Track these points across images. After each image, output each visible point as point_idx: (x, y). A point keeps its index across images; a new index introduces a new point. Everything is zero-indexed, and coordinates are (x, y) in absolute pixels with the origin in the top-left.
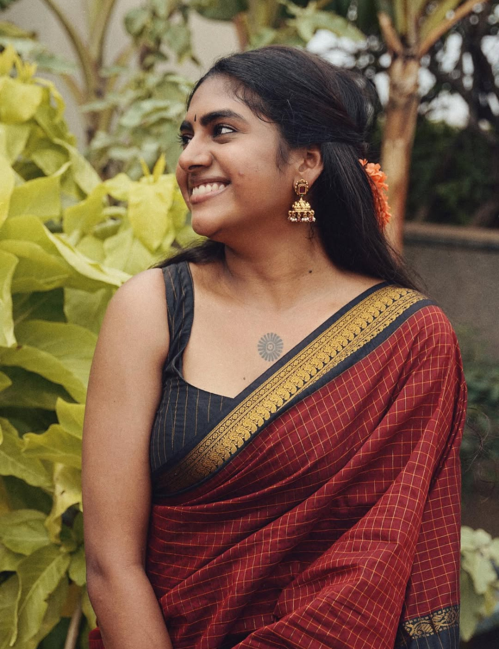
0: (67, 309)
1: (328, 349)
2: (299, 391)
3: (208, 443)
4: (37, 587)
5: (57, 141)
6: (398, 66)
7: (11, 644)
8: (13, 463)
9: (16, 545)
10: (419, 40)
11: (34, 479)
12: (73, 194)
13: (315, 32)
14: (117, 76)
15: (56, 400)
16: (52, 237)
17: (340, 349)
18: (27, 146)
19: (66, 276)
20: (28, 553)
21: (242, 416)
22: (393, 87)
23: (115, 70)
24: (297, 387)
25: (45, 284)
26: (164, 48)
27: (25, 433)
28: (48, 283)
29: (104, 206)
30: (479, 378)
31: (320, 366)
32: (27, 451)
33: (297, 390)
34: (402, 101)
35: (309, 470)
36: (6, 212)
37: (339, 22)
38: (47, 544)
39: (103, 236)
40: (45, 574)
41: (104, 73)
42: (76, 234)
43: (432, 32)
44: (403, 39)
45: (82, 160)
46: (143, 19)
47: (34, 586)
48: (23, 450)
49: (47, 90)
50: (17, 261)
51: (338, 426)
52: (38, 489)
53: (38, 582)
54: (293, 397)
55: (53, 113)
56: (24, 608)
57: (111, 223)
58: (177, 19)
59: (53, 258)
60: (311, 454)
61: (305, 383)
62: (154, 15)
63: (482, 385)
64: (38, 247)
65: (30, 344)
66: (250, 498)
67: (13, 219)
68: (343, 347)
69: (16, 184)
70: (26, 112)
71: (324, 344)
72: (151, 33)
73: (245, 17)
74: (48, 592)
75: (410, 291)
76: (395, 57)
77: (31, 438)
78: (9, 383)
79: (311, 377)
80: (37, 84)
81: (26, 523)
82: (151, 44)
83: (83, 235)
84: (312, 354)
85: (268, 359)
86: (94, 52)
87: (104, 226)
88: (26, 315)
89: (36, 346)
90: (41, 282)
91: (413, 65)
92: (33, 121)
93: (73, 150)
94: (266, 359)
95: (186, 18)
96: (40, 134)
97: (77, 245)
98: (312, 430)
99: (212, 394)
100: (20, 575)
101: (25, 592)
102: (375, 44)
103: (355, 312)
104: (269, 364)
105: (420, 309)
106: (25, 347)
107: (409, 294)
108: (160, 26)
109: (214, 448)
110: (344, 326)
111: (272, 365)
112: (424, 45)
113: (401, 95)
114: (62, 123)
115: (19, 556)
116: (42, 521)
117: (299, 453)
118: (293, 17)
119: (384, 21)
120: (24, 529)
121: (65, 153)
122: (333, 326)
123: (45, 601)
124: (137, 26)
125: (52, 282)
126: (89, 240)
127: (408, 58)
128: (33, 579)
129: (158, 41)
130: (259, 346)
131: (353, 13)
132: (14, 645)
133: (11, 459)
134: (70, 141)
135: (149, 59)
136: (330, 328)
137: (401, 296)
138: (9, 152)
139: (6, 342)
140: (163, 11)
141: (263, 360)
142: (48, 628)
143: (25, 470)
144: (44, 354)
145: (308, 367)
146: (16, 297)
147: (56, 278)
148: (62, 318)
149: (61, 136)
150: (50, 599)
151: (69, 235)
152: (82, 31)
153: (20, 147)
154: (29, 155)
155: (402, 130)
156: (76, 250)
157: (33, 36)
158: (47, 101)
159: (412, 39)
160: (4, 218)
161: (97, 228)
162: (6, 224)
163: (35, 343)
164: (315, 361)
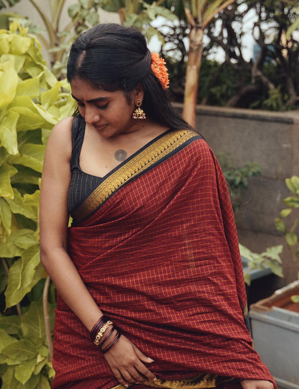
0: (43, 139)
1: (148, 157)
2: (132, 176)
3: (89, 199)
4: (31, 263)
5: (38, 63)
6: (194, 32)
7: (18, 288)
8: (19, 208)
9: (21, 245)
10: (203, 21)
11: (29, 215)
12: (46, 87)
13: (156, 16)
14: (65, 35)
15: (38, 179)
16: (36, 106)
17: (153, 158)
18: (24, 66)
19: (42, 123)
20: (26, 248)
21: (105, 186)
22: (191, 42)
23: (64, 33)
24: (131, 174)
25: (33, 127)
26: (87, 23)
27: (24, 194)
28: (34, 126)
29: (60, 92)
30: (229, 175)
31: (143, 165)
32: (25, 202)
33: (132, 175)
34: (195, 48)
35: (135, 212)
36: (15, 94)
37: (167, 11)
38: (35, 244)
39: (59, 106)
40: (34, 257)
41: (59, 35)
42: (47, 105)
43: (208, 17)
44: (196, 20)
45: (49, 71)
46: (77, 10)
47: (29, 263)
48: (23, 202)
49: (33, 40)
50: (19, 116)
51: (149, 192)
52: (30, 220)
53: (31, 261)
54: (129, 179)
55: (36, 50)
56: (25, 273)
57: (62, 100)
58: (93, 10)
59: (36, 115)
60: (136, 205)
61: (135, 172)
62: (82, 7)
63: (231, 178)
64: (29, 110)
65: (26, 154)
66: (110, 224)
67: (18, 98)
68: (155, 157)
69: (19, 82)
70: (24, 50)
71: (146, 154)
72: (80, 16)
73: (123, 10)
74: (36, 265)
75: (189, 131)
76: (192, 28)
77: (27, 196)
78: (17, 171)
79: (139, 170)
80: (29, 37)
81: (25, 235)
82: (81, 21)
83: (50, 105)
84: (140, 158)
85: (119, 160)
86: (54, 26)
87: (59, 102)
88: (24, 142)
89: (29, 155)
90: (31, 126)
91: (200, 32)
92: (27, 54)
93: (45, 67)
94: (118, 160)
95: (96, 10)
96: (30, 59)
97: (47, 110)
98: (137, 194)
99: (93, 176)
100: (22, 258)
101: (25, 265)
102: (183, 23)
103: (162, 140)
104: (119, 163)
105: (194, 141)
106: (24, 156)
107: (188, 133)
108: (85, 13)
109: (92, 202)
110: (156, 146)
111: (121, 163)
112: (205, 23)
113: (195, 45)
114: (40, 55)
115: (23, 249)
116: (32, 234)
117: (131, 204)
118: (146, 9)
119: (187, 11)
120: (24, 238)
121: (42, 69)
122: (151, 146)
123: (34, 269)
124: (74, 13)
125: (36, 126)
126: (53, 108)
127: (198, 28)
128: (29, 260)
129: (84, 20)
130: (115, 154)
131: (173, 9)
132: (20, 288)
133: (18, 206)
134: (44, 63)
135: (80, 28)
136: (150, 147)
137: (184, 134)
138: (16, 68)
139: (14, 153)
140: (86, 6)
141: (117, 161)
142: (36, 282)
143: (24, 211)
144: (32, 159)
145: (137, 165)
146: (19, 133)
147: (37, 124)
148: (41, 142)
149: (40, 61)
150: (37, 268)
151: (44, 105)
152: (49, 16)
153: (21, 66)
154: (25, 70)
155: (196, 61)
156: (47, 112)
157: (27, 18)
158: (33, 45)
159: (200, 20)
160: (14, 96)
161: (56, 103)
162: (14, 100)
163: (29, 154)
164: (141, 162)
